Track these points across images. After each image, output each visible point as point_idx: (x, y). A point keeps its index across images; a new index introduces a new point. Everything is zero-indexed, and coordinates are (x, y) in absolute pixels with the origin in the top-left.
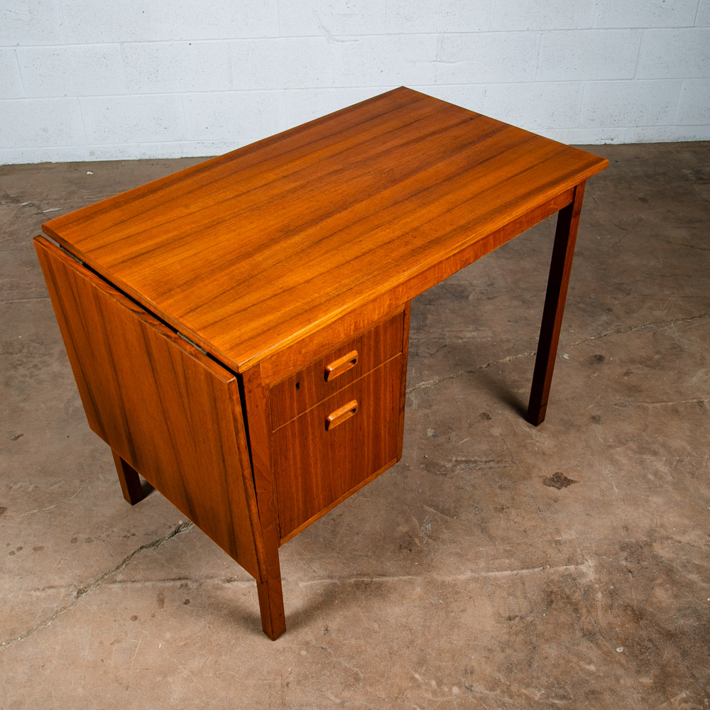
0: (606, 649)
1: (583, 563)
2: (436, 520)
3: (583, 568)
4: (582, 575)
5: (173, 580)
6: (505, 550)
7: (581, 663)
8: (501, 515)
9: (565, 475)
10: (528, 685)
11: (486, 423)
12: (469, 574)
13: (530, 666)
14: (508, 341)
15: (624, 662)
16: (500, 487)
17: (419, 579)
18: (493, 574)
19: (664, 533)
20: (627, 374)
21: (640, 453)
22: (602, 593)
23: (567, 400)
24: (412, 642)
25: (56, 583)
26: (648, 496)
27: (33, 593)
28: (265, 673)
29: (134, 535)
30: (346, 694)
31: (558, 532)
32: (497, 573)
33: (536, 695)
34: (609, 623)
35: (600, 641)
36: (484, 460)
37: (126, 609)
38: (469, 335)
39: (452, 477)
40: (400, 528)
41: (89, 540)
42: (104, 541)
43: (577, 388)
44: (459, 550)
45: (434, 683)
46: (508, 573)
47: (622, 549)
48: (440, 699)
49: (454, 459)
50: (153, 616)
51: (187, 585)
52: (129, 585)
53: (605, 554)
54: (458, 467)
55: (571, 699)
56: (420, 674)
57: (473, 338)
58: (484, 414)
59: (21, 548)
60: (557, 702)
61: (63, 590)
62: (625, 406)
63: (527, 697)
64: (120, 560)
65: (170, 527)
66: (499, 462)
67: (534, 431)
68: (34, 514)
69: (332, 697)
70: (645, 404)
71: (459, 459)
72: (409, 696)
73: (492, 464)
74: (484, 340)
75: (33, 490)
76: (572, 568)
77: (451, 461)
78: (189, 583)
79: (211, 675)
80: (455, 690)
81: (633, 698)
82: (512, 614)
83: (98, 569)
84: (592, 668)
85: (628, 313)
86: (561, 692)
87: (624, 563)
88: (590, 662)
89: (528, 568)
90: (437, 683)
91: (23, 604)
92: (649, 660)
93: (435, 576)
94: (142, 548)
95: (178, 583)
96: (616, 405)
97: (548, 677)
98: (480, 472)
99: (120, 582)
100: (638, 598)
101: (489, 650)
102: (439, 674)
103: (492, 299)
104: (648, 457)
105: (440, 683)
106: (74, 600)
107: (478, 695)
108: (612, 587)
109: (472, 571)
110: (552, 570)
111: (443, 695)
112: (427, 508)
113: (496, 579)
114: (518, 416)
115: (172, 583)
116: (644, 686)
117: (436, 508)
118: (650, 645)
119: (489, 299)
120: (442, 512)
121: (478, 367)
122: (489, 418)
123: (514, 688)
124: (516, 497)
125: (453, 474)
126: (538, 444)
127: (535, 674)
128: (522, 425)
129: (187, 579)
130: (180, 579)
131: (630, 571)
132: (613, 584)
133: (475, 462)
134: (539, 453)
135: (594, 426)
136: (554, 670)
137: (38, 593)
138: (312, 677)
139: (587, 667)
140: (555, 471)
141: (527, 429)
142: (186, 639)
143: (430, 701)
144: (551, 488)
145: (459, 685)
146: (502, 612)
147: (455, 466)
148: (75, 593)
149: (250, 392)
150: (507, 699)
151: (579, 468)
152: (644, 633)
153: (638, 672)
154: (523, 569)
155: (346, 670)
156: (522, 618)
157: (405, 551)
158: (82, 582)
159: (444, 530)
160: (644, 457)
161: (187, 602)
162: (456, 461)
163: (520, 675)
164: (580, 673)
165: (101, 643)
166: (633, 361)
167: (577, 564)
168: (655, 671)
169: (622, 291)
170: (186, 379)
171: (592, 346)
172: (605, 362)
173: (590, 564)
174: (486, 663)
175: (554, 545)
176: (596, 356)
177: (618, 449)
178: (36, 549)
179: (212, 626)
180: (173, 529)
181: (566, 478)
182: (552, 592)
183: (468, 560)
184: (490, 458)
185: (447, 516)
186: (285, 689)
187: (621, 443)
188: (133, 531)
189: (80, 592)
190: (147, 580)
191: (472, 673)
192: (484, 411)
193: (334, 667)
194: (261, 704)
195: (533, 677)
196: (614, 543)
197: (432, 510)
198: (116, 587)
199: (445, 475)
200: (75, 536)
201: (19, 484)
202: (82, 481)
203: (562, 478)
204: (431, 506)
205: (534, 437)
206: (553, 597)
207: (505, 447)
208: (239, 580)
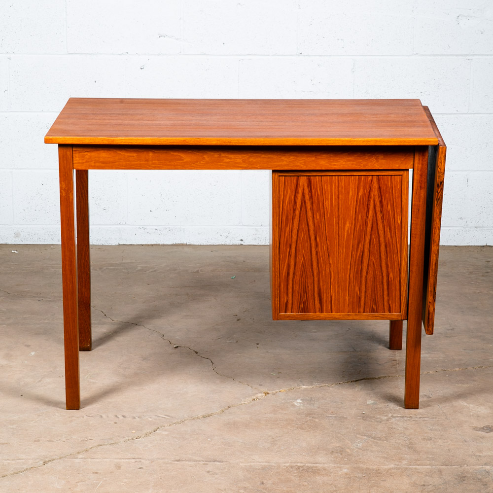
2: (368, 442)
5: (128, 459)
6: (428, 457)
8: (429, 442)
12: (392, 466)
14: (460, 360)
16: (431, 430)
17: (347, 466)
18: (414, 467)
25: (24, 458)
27: (4, 461)
29: (91, 439)
31: (480, 451)
32: (417, 467)
36: (418, 416)
37: (88, 470)
39: (386, 423)
40: (333, 444)
41: (50, 441)
42: (64, 441)
44: (385, 456)
46: (429, 467)
49: (390, 415)
50: (112, 473)
51: (141, 461)
52: (89, 460)
54: (394, 419)
58: (426, 395)
61: (30, 461)
64: (80, 450)
66: (433, 418)
71: (394, 415)
73: (426, 419)
74: (436, 359)
76: (487, 467)
77: (387, 416)
82: (426, 484)
83: (61, 453)
89: (447, 466)
93: (361, 465)
94: (99, 445)
95: (133, 461)
98: (414, 422)
99: (82, 458)
103: (450, 337)
106: (41, 465)
109: (395, 465)
110: (469, 467)
112: (358, 436)
113: (416, 469)
114: (457, 397)
117: (369, 436)
119: (447, 337)
120: (374, 438)
124: (444, 434)
125: (388, 422)
126: (474, 412)
129: (140, 459)
130: (134, 459)
133: (410, 417)
134: (473, 416)
137: (9, 462)
140: (487, 425)
144: (480, 432)
146: (417, 482)
147: (390, 418)
148: (42, 462)
154: (442, 466)
156: (435, 486)
157: (337, 454)
158: (47, 458)
159: (374, 446)
161: (141, 468)
162: (392, 416)
165: (68, 482)
175: (473, 457)
182: (465, 476)
183: (392, 460)
185: (378, 440)
189: (45, 463)
190: (105, 458)
198: (77, 460)
199: (380, 422)
200: (37, 439)
202: (39, 416)
203: (492, 428)
204: (364, 436)
205: (471, 408)
206: (466, 478)
207: (441, 412)
208: (187, 461)
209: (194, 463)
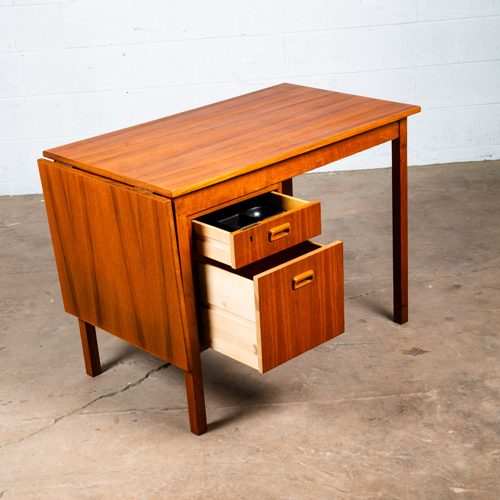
0: (441, 432)
1: (428, 391)
2: (320, 375)
3: (429, 394)
4: (428, 397)
5: (125, 411)
6: (370, 387)
7: (421, 439)
8: (370, 370)
9: (421, 348)
10: (381, 450)
11: (362, 324)
12: (343, 399)
13: (383, 441)
14: (385, 280)
15: (454, 438)
16: (370, 357)
17: (305, 403)
18: (360, 399)
19: (494, 375)
20: (478, 294)
21: (481, 336)
22: (441, 405)
23: (428, 310)
24: (298, 433)
25: (39, 416)
26: (485, 357)
27: (22, 422)
28: (192, 450)
29: (95, 391)
30: (250, 458)
31: (412, 377)
32: (363, 399)
33: (387, 454)
34: (444, 420)
35: (436, 428)
36: (358, 343)
37: (91, 426)
38: (353, 278)
39: (334, 353)
40: (293, 379)
41: (62, 395)
42: (73, 395)
43: (437, 303)
44: (336, 389)
45: (313, 451)
46: (372, 398)
47: (460, 384)
48: (317, 458)
49: (336, 344)
50: (111, 428)
51: (135, 413)
52: (93, 415)
53: (446, 387)
54: (339, 348)
55: (412, 455)
56: (303, 447)
57: (357, 280)
58: (362, 320)
59: (11, 402)
60: (401, 457)
61: (44, 420)
62: (474, 311)
63: (379, 455)
64: (85, 403)
65: (122, 386)
66: (370, 344)
67: (399, 327)
68: (19, 385)
69: (239, 459)
70: (491, 310)
71: (339, 343)
72: (295, 457)
73: (365, 345)
74: (366, 281)
75: (17, 374)
76: (420, 394)
77: (333, 345)
78: (137, 412)
79: (154, 453)
80: (328, 454)
81: (457, 454)
82: (372, 418)
83: (70, 409)
84: (429, 441)
85: (486, 260)
86: (405, 452)
87: (461, 391)
88: (428, 438)
89: (386, 395)
90: (315, 451)
91: (15, 427)
92: (472, 436)
93: (317, 401)
94: (101, 397)
95: (129, 412)
96: (466, 311)
97: (396, 445)
98: (355, 350)
99: (87, 413)
100: (468, 407)
101: (354, 435)
102: (317, 447)
103: (374, 258)
104: (487, 338)
105: (317, 451)
106: (53, 424)
107: (345, 456)
108: (449, 402)
109: (345, 398)
110: (405, 396)
111: (319, 456)
112: (312, 368)
113: (362, 401)
114: (387, 319)
115: (124, 412)
116: (466, 448)
117: (320, 368)
118: (474, 429)
119: (372, 258)
120: (325, 370)
121: (359, 295)
122: (364, 321)
123: (371, 452)
124: (381, 361)
125: (334, 351)
126: (402, 334)
127: (387, 445)
128: (391, 324)
129: (135, 410)
130: (130, 410)
131: (464, 395)
132: (450, 401)
133: (352, 344)
134: (402, 338)
135: (447, 323)
136: (402, 443)
137: (26, 422)
138: (226, 451)
139: (425, 440)
140: (414, 347)
141: (394, 326)
142: (136, 437)
143: (309, 459)
144: (409, 355)
145: (331, 451)
146: (365, 417)
147: (336, 347)
148: (53, 421)
149: (179, 216)
150: (365, 457)
151: (432, 345)
152: (470, 424)
153: (463, 442)
154: (383, 396)
155: (250, 447)
156: (379, 419)
157: (296, 390)
158: (58, 415)
159: (326, 379)
160: (485, 337)
161: (135, 421)
162: (337, 344)
163: (376, 446)
164: (420, 443)
165: (74, 442)
166: (485, 287)
167: (425, 392)
168: (476, 441)
169: (483, 248)
170: (140, 214)
171: (453, 280)
172: (462, 288)
173: (434, 392)
174: (352, 440)
175: (407, 383)
176: (455, 285)
177: (464, 334)
178: (22, 402)
179: (154, 431)
180: (124, 387)
181: (421, 350)
182: (403, 406)
183: (342, 393)
184: (364, 342)
185: (328, 372)
186: (207, 457)
187: (467, 331)
188: (94, 389)
189: (56, 420)
190: (106, 412)
191: (340, 446)
192: (361, 318)
193: (242, 446)
194: (189, 464)
195: (385, 446)
196: (454, 381)
197: (317, 370)
198: (83, 416)
199: (329, 352)
200: (51, 394)
201: (6, 372)
202: (54, 367)
203: (418, 350)
204: (317, 368)
205: (399, 330)
206: (404, 408)
207: (376, 336)
208: (174, 409)
209: (179, 411)
